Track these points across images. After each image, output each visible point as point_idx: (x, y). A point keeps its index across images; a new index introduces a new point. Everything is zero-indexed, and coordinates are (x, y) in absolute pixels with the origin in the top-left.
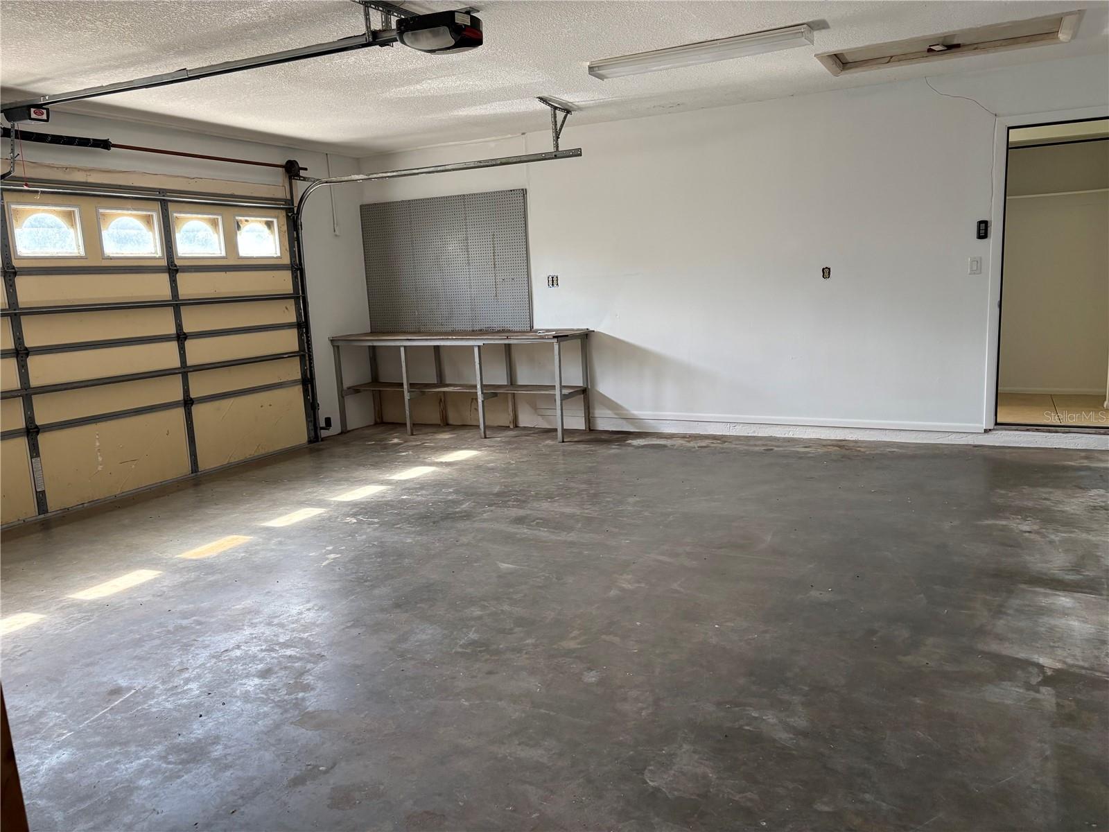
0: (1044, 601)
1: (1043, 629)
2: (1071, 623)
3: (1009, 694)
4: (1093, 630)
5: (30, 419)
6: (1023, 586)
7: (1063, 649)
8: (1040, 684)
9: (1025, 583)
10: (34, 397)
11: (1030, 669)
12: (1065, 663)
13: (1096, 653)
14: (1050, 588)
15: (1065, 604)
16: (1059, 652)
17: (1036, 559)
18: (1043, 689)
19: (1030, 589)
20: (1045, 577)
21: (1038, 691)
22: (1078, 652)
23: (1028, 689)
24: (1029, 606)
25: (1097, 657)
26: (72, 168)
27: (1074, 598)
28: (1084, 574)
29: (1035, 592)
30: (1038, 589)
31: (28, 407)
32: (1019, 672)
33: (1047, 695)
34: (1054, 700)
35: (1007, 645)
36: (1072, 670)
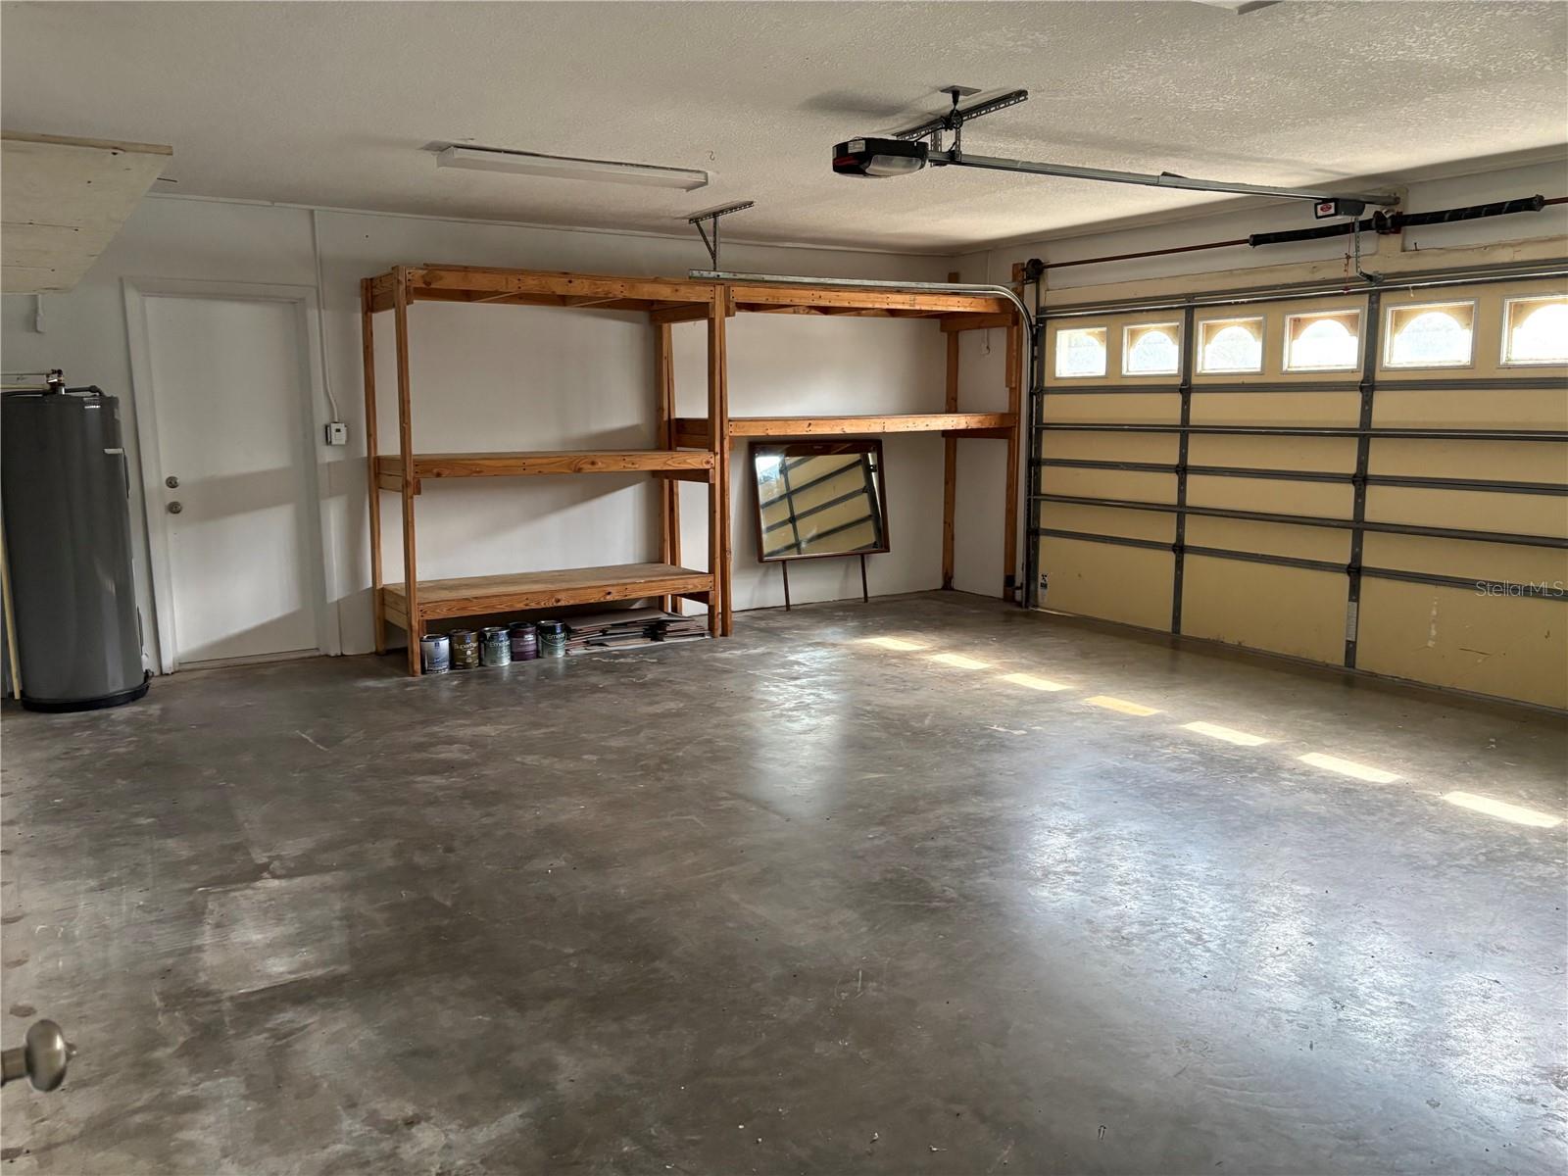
0: (306, 955)
1: (290, 916)
2: (259, 937)
3: (292, 848)
4: (232, 935)
5: (1357, 556)
6: (344, 969)
7: (260, 902)
8: (270, 863)
9: (343, 976)
10: (1366, 533)
11: (284, 872)
12: (253, 889)
13: (224, 910)
14: (306, 980)
15: (277, 960)
16: (262, 897)
17: (355, 1037)
18: (265, 860)
19: (332, 968)
20: (322, 1000)
21: (269, 857)
22: (244, 904)
23: (278, 855)
24: (320, 940)
25: (222, 905)
26: (1492, 246)
27: (269, 976)
28: (265, 1035)
29: (324, 964)
30: (320, 972)
31: (1358, 543)
32: (292, 865)
33: (261, 858)
34: (254, 856)
35: (317, 884)
36: (244, 884)
